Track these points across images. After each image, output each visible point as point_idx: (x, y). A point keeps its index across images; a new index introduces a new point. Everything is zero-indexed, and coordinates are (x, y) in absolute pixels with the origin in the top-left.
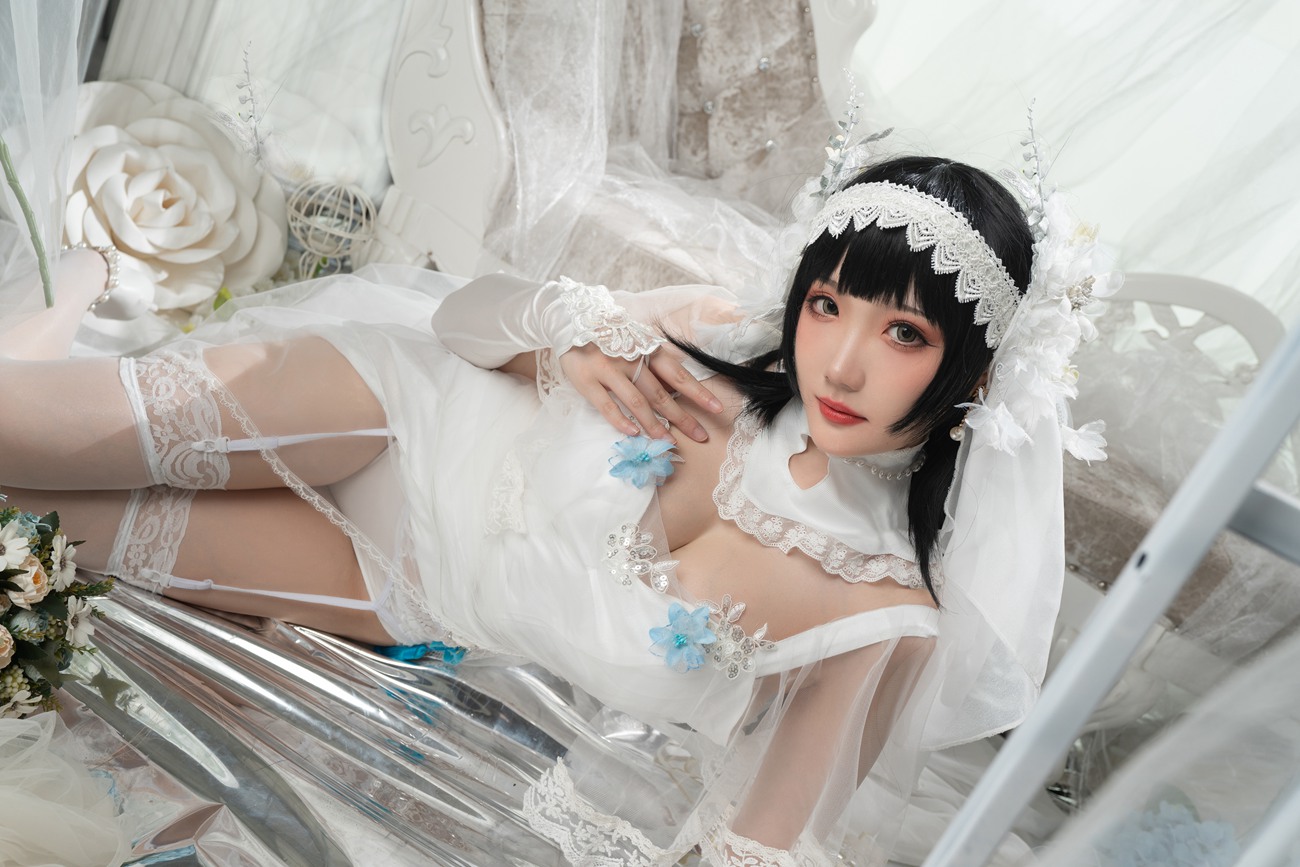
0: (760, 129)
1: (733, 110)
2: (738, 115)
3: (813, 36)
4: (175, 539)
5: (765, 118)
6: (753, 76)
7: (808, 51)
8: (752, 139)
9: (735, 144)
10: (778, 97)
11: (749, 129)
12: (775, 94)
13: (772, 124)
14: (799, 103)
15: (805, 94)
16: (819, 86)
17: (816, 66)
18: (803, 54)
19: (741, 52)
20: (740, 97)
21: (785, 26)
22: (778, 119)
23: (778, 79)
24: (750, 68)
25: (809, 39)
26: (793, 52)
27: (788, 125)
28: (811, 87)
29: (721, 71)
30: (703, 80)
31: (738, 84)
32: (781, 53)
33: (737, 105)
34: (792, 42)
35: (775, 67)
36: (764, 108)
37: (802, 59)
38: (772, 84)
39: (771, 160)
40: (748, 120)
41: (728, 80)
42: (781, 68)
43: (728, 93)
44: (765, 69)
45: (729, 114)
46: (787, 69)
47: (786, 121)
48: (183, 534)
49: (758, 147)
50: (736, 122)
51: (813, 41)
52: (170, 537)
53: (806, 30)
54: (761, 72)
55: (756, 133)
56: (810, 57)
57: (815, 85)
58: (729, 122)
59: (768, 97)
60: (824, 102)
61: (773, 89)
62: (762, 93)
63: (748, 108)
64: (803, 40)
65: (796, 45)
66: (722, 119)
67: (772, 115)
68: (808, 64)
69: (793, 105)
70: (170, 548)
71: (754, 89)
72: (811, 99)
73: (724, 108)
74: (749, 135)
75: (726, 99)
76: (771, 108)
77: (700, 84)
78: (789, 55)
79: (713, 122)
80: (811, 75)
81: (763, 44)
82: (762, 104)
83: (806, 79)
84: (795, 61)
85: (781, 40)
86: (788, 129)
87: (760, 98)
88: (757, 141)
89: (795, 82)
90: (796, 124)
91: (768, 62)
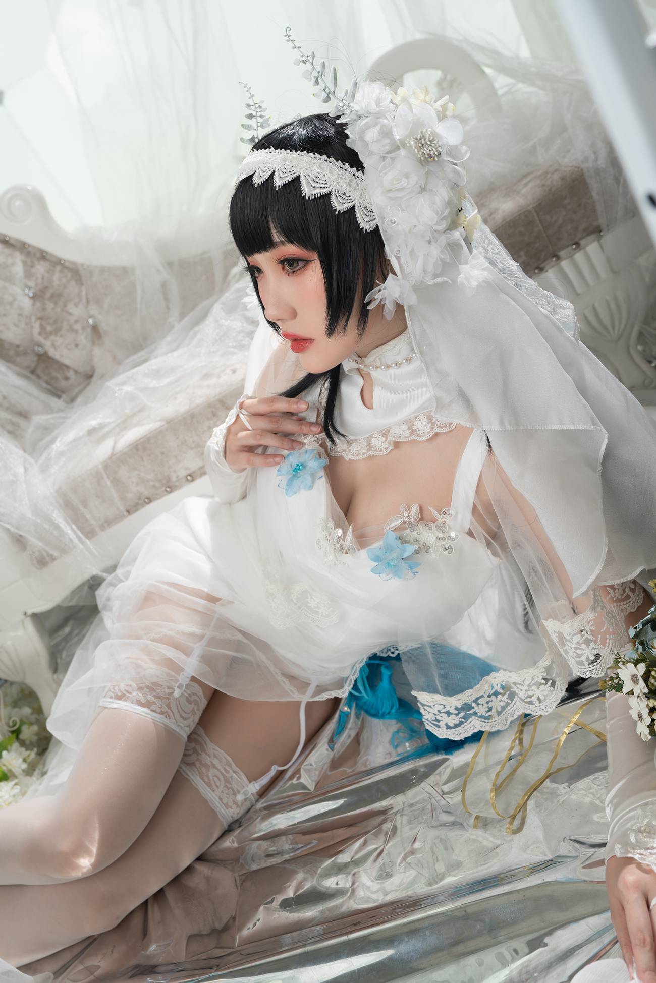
0: (76, 321)
1: (51, 333)
2: (57, 331)
3: (29, 245)
4: (230, 765)
5: (70, 314)
6: (34, 305)
7: (38, 255)
8: (80, 331)
9: (77, 345)
10: (60, 295)
11: (71, 329)
12: (56, 297)
13: (76, 311)
14: (73, 283)
15: (69, 275)
16: (69, 262)
17: (53, 256)
18: (39, 260)
19: (11, 304)
20: (44, 323)
21: (10, 261)
22: (76, 305)
23: (46, 288)
24: (26, 303)
25: (30, 249)
26: (32, 266)
27: (84, 300)
28: (67, 268)
29: (16, 326)
30: (17, 342)
31: (33, 319)
32: (28, 275)
33: (49, 328)
34: (24, 263)
35: (36, 285)
36: (62, 310)
37: (42, 263)
38: (48, 294)
39: (103, 326)
40: (65, 326)
41: (27, 324)
42: (40, 281)
43: (36, 330)
44: (34, 293)
45: (52, 337)
46: (43, 278)
47: (81, 300)
48: (230, 759)
49: (89, 330)
50: (61, 336)
51: (34, 247)
52: (228, 769)
53: (22, 247)
54: (34, 297)
55: (78, 327)
56: (43, 256)
57: (67, 264)
58: (59, 341)
59: (56, 303)
60: (82, 265)
61: (52, 296)
62: (50, 305)
63: (56, 322)
64: (28, 254)
65: (29, 261)
66: (53, 345)
67: (71, 307)
68: (48, 260)
69: (72, 288)
70: (235, 772)
71: (44, 309)
72: (75, 272)
73: (46, 339)
74: (76, 332)
75: (40, 334)
76: (65, 305)
77: (18, 346)
78: (33, 270)
79: (52, 352)
80: (57, 263)
81: (14, 284)
82: (59, 310)
83: (58, 268)
84: (41, 269)
85: (18, 269)
86: (88, 301)
87: (53, 309)
88: (83, 329)
89: (56, 277)
90: (87, 294)
91: (30, 288)
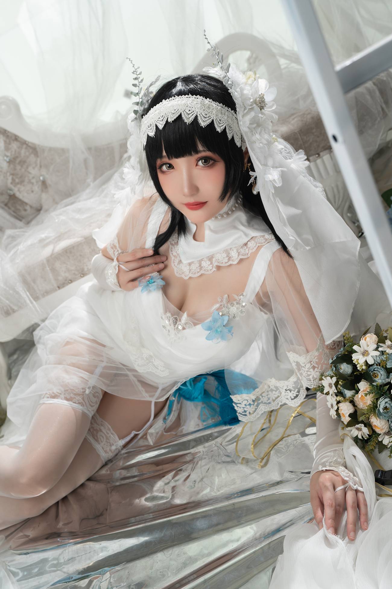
0: (33, 178)
1: (18, 183)
2: (22, 182)
3: (8, 132)
4: (110, 430)
5: (30, 173)
6: (9, 166)
7: (13, 138)
8: (35, 183)
9: (32, 192)
10: (24, 162)
11: (30, 182)
12: (23, 163)
13: (34, 171)
14: (32, 156)
15: (31, 150)
17: (22, 139)
18: (13, 140)
20: (14, 177)
22: (34, 168)
23: (17, 157)
24: (5, 165)
25: (9, 134)
26: (10, 144)
27: (38, 166)
28: (29, 146)
31: (8, 174)
32: (7, 149)
33: (17, 180)
34: (5, 142)
35: (11, 155)
36: (25, 170)
37: (15, 142)
38: (18, 161)
39: (49, 182)
40: (26, 180)
41: (4, 177)
42: (13, 153)
43: (10, 181)
44: (9, 160)
45: (19, 186)
46: (15, 151)
47: (36, 165)
48: (110, 427)
49: (40, 183)
50: (24, 186)
51: (11, 133)
52: (108, 432)
53: (4, 133)
54: (10, 162)
55: (34, 181)
56: (16, 138)
57: (30, 144)
58: (22, 188)
59: (22, 166)
60: (39, 145)
61: (20, 162)
62: (18, 167)
63: (21, 177)
64: (8, 137)
65: (8, 141)
66: (19, 190)
67: (30, 169)
68: (19, 141)
69: (32, 158)
70: (112, 434)
71: (15, 169)
72: (34, 149)
73: (15, 186)
74: (33, 184)
75: (12, 183)
76: (27, 168)
78: (10, 146)
79: (18, 194)
80: (24, 143)
82: (23, 170)
83: (25, 146)
84: (15, 146)
86: (41, 166)
87: (20, 169)
88: (37, 182)
89: (23, 151)
90: (40, 162)
91: (7, 156)
